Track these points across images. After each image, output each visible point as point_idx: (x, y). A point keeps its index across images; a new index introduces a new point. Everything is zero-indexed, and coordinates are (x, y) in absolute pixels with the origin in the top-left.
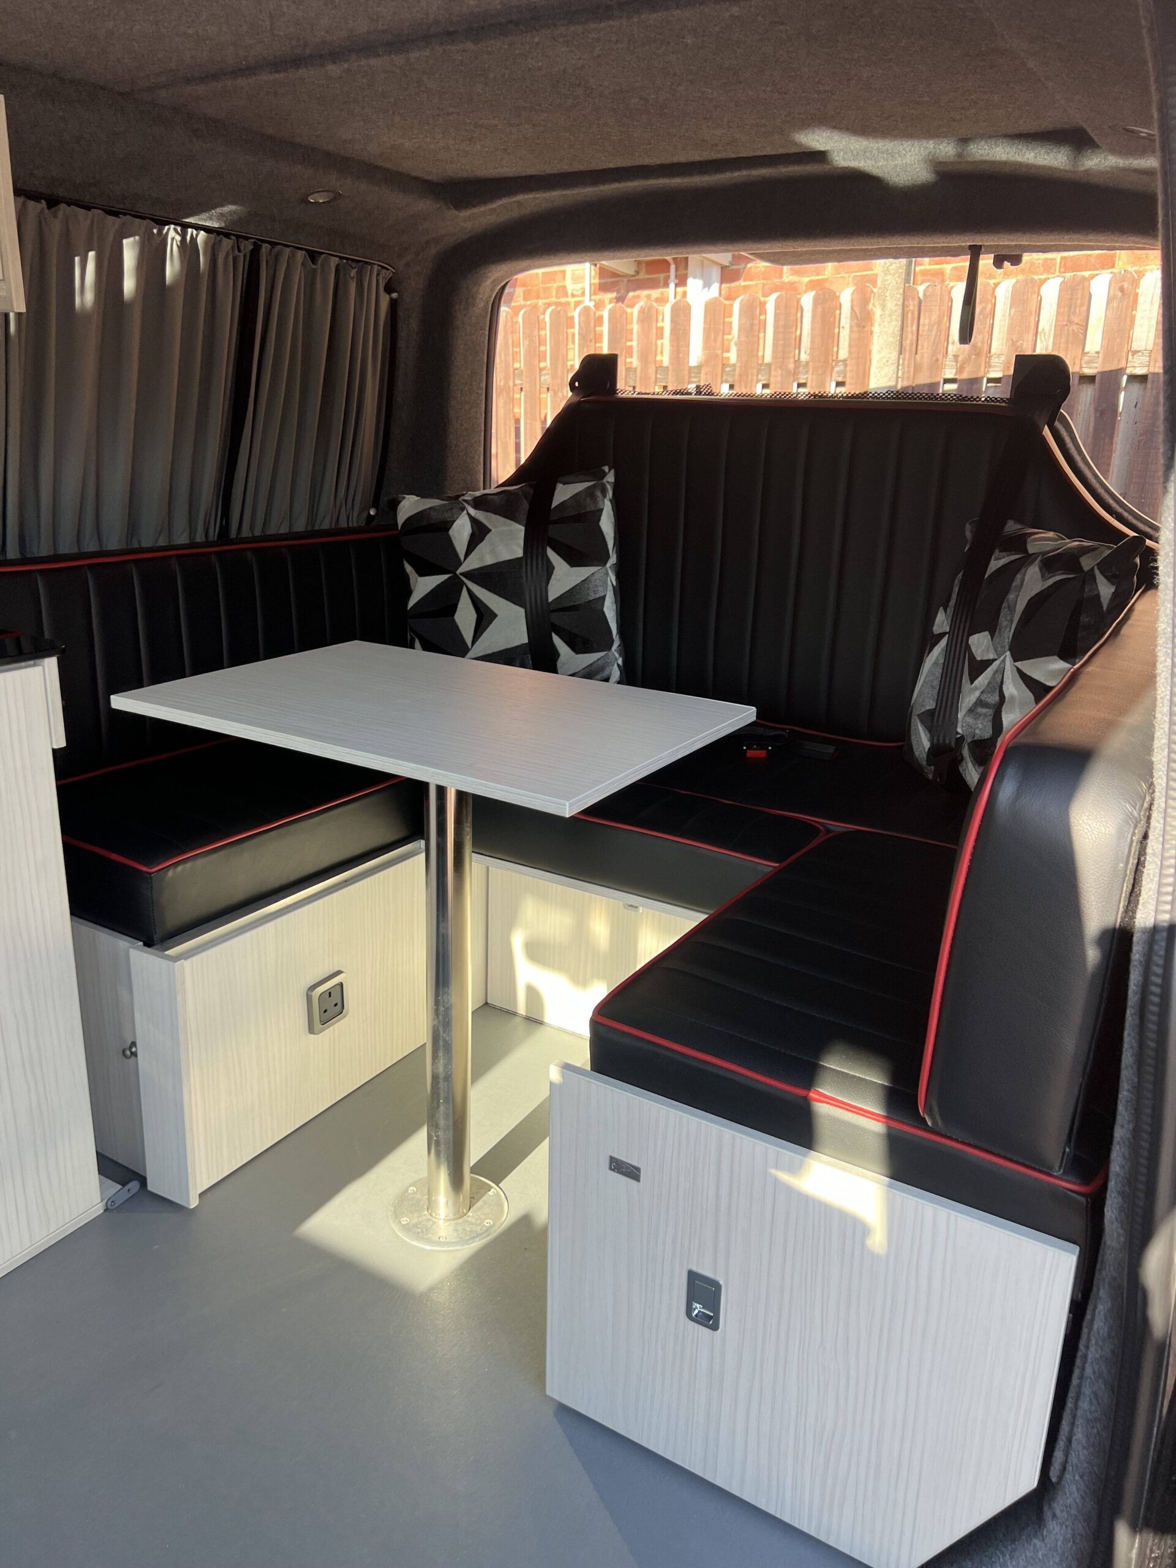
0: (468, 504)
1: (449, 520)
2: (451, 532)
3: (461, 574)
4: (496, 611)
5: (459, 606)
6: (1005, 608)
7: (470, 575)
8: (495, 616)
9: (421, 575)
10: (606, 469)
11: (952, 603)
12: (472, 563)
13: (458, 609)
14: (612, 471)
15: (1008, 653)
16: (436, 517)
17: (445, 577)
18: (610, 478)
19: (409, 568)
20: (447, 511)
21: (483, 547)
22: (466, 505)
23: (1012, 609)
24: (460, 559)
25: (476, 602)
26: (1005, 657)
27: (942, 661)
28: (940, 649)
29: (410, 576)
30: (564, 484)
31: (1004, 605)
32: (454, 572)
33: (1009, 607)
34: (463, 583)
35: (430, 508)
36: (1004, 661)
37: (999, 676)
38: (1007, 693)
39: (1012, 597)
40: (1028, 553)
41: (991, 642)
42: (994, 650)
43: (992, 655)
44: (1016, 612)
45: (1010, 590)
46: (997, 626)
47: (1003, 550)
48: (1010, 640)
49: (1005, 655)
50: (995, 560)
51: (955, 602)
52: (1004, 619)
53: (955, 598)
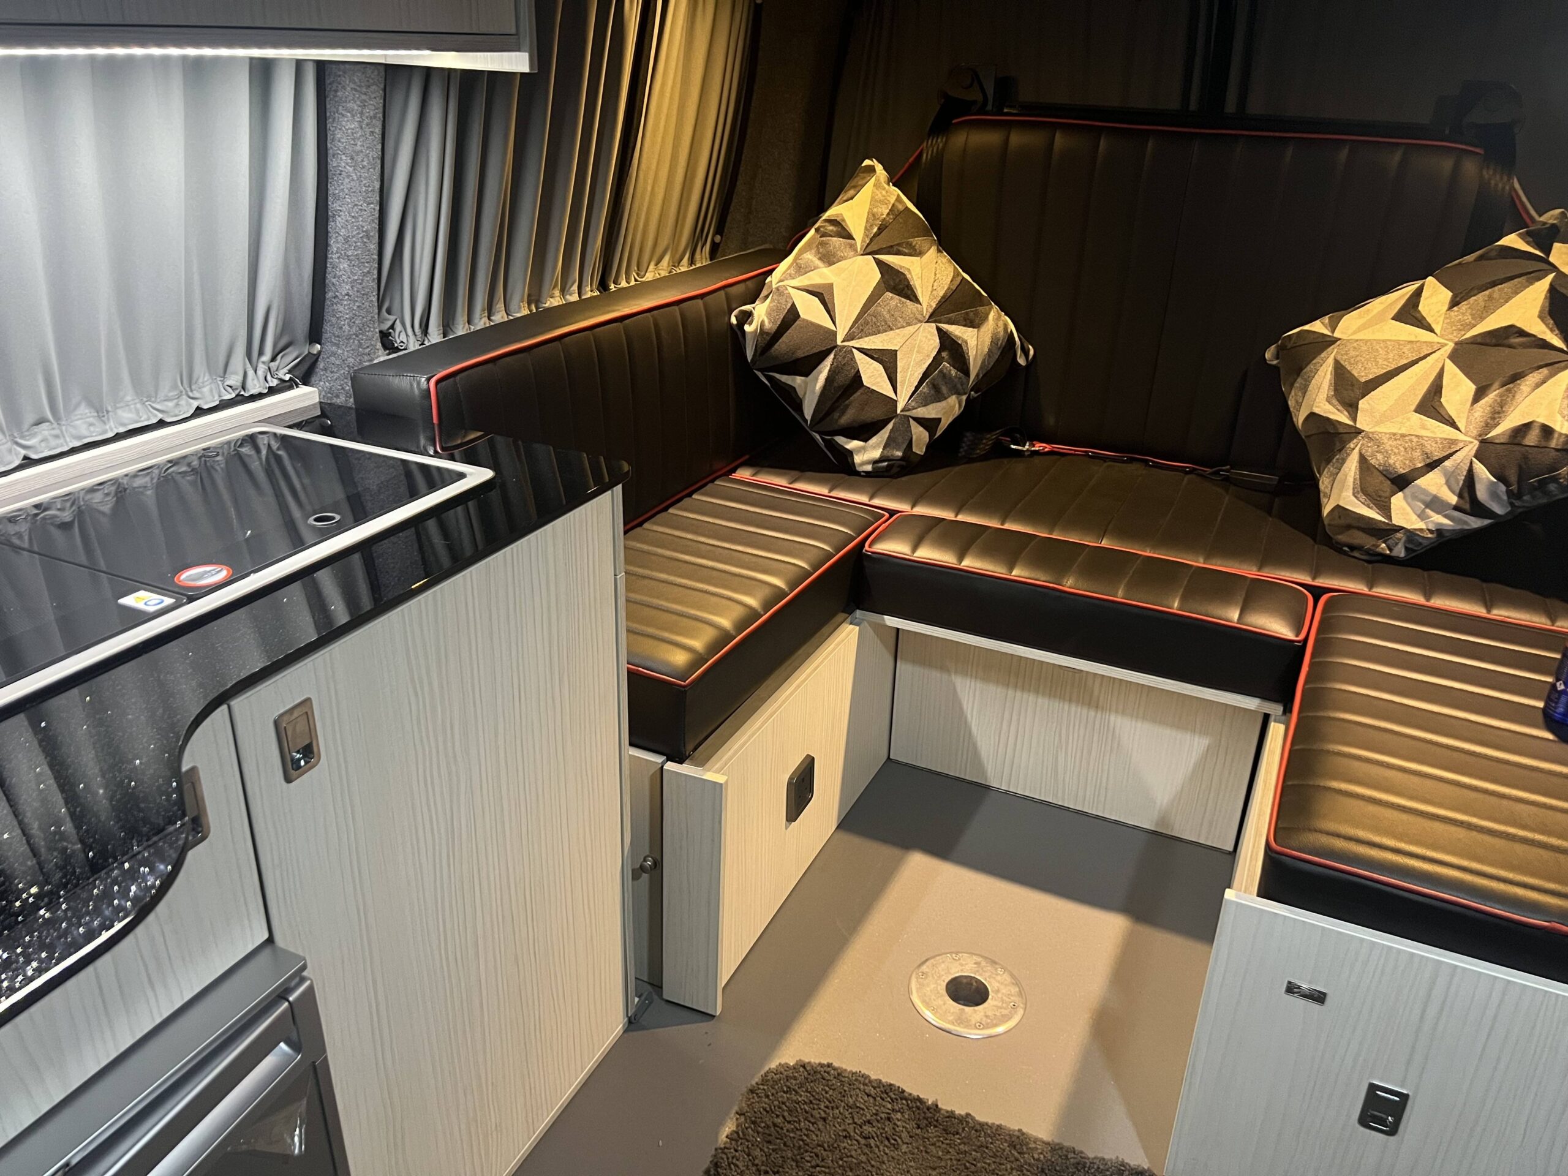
2: (802, 315)
4: (894, 348)
5: (860, 370)
8: (895, 352)
9: (807, 375)
10: (866, 162)
12: (843, 326)
13: (862, 375)
17: (831, 357)
19: (788, 380)
20: (780, 303)
24: (832, 331)
25: (872, 354)
29: (794, 386)
32: (836, 346)
34: (850, 348)
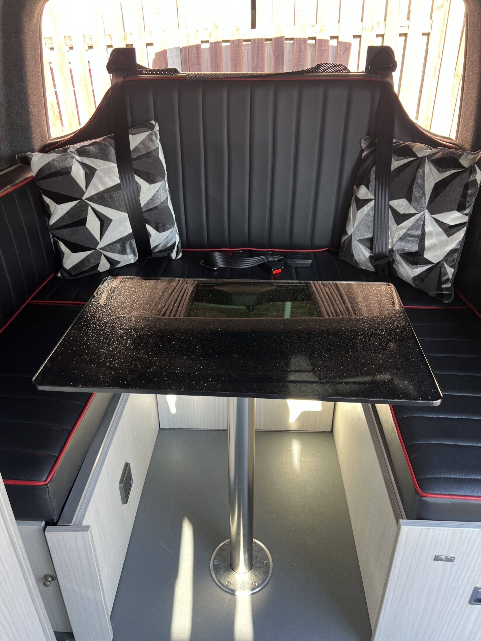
0: (75, 154)
1: (68, 166)
2: (72, 174)
3: (86, 199)
4: (111, 218)
5: (88, 218)
6: (415, 187)
7: (91, 199)
8: (111, 220)
9: (58, 203)
10: (153, 122)
11: (372, 183)
12: (90, 192)
13: (87, 221)
14: (157, 123)
15: (426, 211)
16: (59, 166)
17: (76, 202)
18: (157, 128)
19: (48, 200)
20: (65, 160)
21: (95, 179)
22: (73, 155)
23: (422, 188)
24: (83, 191)
25: (98, 214)
26: (425, 212)
27: (373, 213)
28: (369, 208)
29: (50, 205)
30: (133, 134)
31: (414, 186)
32: (81, 199)
33: (419, 187)
34: (88, 205)
35: (53, 160)
36: (424, 214)
37: (420, 222)
38: (427, 230)
39: (419, 181)
40: (418, 157)
41: (409, 204)
42: (413, 209)
43: (413, 211)
44: (426, 190)
45: (416, 178)
46: (413, 197)
47: (398, 155)
48: (427, 204)
49: (424, 211)
50: (396, 161)
51: (374, 183)
52: (417, 193)
53: (374, 181)
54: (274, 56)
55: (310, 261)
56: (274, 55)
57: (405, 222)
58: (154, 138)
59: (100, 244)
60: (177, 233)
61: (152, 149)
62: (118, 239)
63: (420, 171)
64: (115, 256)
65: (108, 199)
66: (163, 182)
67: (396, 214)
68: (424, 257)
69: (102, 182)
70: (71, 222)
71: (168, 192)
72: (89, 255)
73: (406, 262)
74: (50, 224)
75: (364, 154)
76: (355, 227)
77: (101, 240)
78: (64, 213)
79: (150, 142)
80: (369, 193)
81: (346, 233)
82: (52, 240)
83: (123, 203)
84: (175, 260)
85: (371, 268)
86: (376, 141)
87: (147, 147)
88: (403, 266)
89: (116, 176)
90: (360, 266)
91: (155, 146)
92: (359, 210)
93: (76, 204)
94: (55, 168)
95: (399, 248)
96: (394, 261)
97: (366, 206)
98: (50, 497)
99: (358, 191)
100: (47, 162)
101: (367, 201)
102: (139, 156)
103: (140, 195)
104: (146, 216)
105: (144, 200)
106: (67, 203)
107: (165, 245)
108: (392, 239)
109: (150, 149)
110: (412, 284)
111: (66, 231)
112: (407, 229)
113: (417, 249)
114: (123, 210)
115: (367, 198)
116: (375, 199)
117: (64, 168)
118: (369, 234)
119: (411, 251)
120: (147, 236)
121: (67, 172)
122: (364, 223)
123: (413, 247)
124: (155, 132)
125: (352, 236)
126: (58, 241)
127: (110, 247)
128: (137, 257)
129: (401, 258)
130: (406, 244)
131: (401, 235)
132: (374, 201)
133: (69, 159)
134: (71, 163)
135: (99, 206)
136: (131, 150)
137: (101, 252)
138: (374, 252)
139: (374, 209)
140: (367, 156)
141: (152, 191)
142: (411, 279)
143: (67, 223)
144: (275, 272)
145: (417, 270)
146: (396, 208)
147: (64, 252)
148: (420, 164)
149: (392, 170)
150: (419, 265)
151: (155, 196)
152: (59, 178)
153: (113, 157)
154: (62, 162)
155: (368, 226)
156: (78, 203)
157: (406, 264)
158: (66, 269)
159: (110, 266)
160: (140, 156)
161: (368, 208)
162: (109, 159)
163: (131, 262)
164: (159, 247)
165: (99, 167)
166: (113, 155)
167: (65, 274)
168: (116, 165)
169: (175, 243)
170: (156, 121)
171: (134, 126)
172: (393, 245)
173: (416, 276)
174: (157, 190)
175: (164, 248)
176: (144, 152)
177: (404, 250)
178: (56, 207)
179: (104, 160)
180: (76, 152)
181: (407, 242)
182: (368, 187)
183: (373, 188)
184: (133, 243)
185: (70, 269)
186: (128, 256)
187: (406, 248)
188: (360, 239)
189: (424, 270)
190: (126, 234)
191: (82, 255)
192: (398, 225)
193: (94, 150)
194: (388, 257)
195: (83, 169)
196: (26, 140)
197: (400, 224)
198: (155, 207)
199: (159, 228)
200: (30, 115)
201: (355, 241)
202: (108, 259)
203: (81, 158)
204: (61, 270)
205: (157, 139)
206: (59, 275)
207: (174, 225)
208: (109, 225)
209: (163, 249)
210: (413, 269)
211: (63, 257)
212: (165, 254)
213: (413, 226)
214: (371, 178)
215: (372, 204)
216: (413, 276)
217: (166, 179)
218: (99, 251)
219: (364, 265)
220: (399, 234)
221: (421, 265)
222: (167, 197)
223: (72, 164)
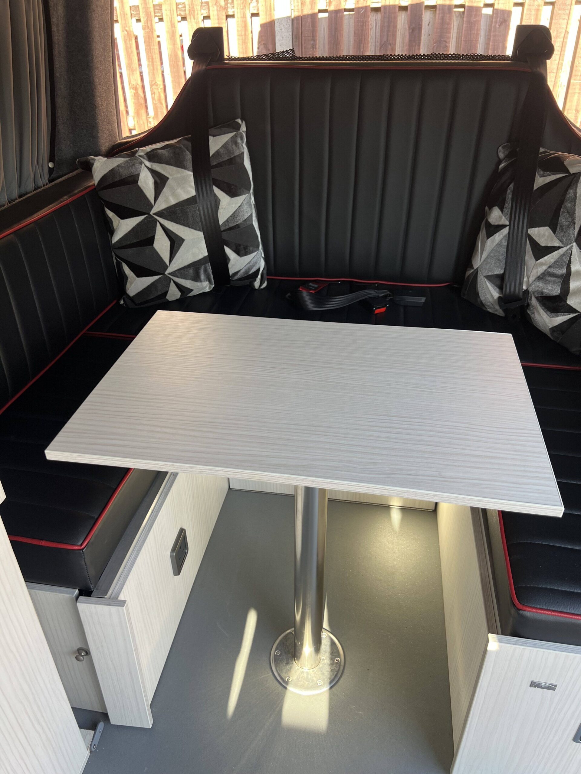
0: (144, 158)
1: (135, 174)
2: (139, 183)
3: (154, 214)
4: (183, 237)
5: (156, 237)
6: (563, 213)
7: (160, 214)
8: (183, 240)
10: (239, 121)
12: (160, 205)
13: (155, 240)
14: (244, 122)
15: (575, 244)
16: (125, 173)
17: (142, 218)
18: (243, 128)
19: (110, 214)
20: (131, 166)
21: (166, 191)
22: (142, 159)
23: (572, 213)
24: (151, 204)
25: (168, 233)
27: (506, 244)
28: (502, 236)
29: (113, 220)
30: (214, 136)
31: (562, 210)
32: (148, 214)
33: (568, 213)
35: (118, 166)
36: (571, 249)
37: (566, 258)
38: (573, 268)
39: (569, 205)
40: (570, 173)
41: (553, 234)
42: (558, 241)
43: (557, 244)
44: (576, 217)
45: (565, 200)
46: (558, 225)
47: (544, 170)
48: (575, 236)
49: (571, 245)
50: (541, 177)
51: (510, 204)
52: (564, 220)
53: (511, 202)
54: (409, 30)
55: (423, 299)
56: (409, 28)
57: (546, 258)
58: (239, 141)
59: (169, 268)
60: (263, 257)
61: (236, 155)
62: (190, 262)
63: (571, 191)
64: (187, 283)
65: (181, 214)
66: (247, 195)
67: (534, 244)
68: (567, 304)
69: (174, 194)
70: (136, 241)
71: (253, 207)
72: (157, 281)
73: (543, 308)
74: (113, 242)
75: (502, 166)
76: (483, 259)
77: (171, 264)
78: (129, 230)
79: (234, 146)
80: (504, 217)
81: (472, 267)
82: (115, 261)
83: (198, 220)
84: (259, 290)
85: (500, 312)
86: (518, 150)
87: (230, 152)
88: (539, 313)
89: (191, 187)
90: (486, 308)
91: (240, 151)
92: (489, 238)
93: (143, 220)
94: (120, 175)
95: (536, 289)
96: (528, 305)
97: (497, 234)
98: (85, 564)
99: (490, 213)
100: (111, 169)
101: (500, 227)
102: (219, 163)
103: (219, 210)
104: (225, 236)
105: (223, 216)
106: (132, 218)
107: (246, 272)
108: (528, 278)
109: (233, 154)
110: (549, 335)
111: (130, 251)
112: (549, 265)
113: (559, 292)
114: (198, 228)
115: (501, 223)
116: (509, 225)
117: (131, 176)
118: (499, 270)
119: (551, 295)
120: (226, 260)
121: (134, 180)
122: (495, 256)
123: (554, 290)
124: (241, 134)
125: (479, 270)
126: (121, 263)
127: (181, 272)
128: (212, 285)
129: (537, 303)
130: (545, 285)
131: (539, 274)
132: (508, 227)
133: (137, 165)
134: (138, 170)
135: (169, 222)
136: (211, 154)
137: (170, 278)
138: (504, 293)
139: (507, 239)
140: (505, 168)
141: (234, 206)
142: (548, 330)
143: (133, 242)
144: (377, 311)
145: (556, 319)
146: (536, 239)
147: (128, 276)
148: (571, 182)
149: (535, 188)
150: (560, 312)
151: (237, 212)
152: (124, 189)
153: (189, 164)
154: (129, 169)
155: (499, 260)
156: (145, 218)
157: (544, 310)
158: (129, 296)
159: (181, 294)
160: (221, 162)
161: (500, 236)
162: (184, 165)
163: (206, 290)
164: (239, 274)
165: (171, 175)
166: (188, 161)
167: (129, 302)
168: (192, 173)
169: (259, 270)
170: (242, 119)
171: (215, 125)
172: (529, 285)
173: (555, 327)
174: (239, 205)
175: (246, 275)
176: (226, 158)
177: (542, 293)
178: (119, 222)
179: (177, 167)
180: (145, 156)
181: (547, 282)
182: (502, 211)
183: (508, 211)
184: (208, 267)
185: (134, 296)
186: (202, 283)
187: (545, 291)
188: (488, 274)
189: (566, 320)
190: (200, 257)
191: (148, 281)
192: (537, 260)
193: (167, 154)
194: (520, 299)
195: (153, 176)
196: (92, 140)
197: (539, 259)
198: (237, 225)
199: (241, 251)
200: (97, 110)
201: (482, 277)
202: (178, 285)
203: (151, 163)
204: (124, 296)
205: (243, 142)
206: (122, 302)
207: (259, 248)
208: (180, 245)
209: (244, 276)
210: (552, 317)
211: (127, 282)
212: (247, 282)
213: (555, 262)
214: (507, 198)
215: (505, 231)
216: (551, 327)
217: (252, 191)
218: (168, 277)
219: (491, 308)
220: (537, 272)
221: (562, 314)
222: (252, 213)
223: (140, 171)
